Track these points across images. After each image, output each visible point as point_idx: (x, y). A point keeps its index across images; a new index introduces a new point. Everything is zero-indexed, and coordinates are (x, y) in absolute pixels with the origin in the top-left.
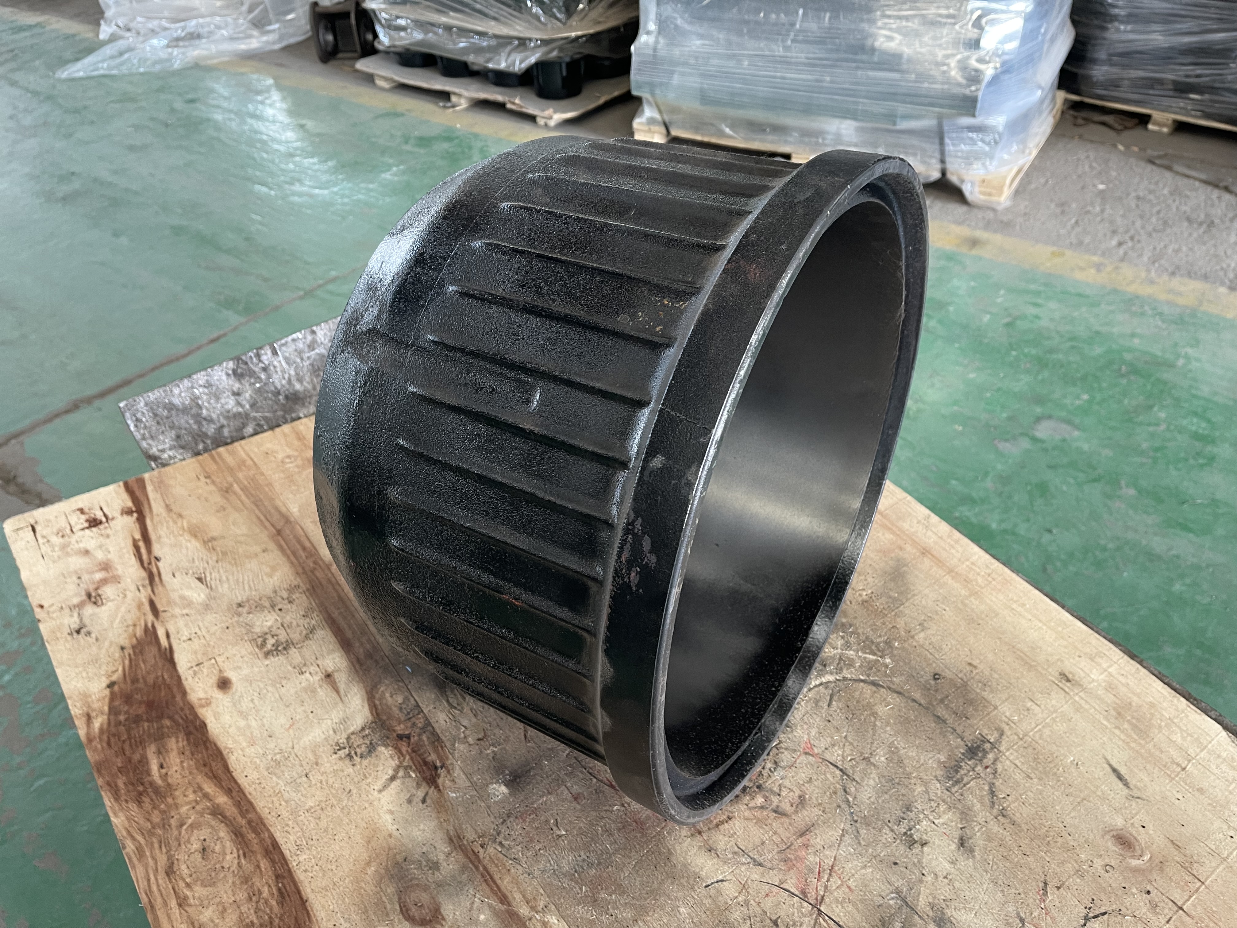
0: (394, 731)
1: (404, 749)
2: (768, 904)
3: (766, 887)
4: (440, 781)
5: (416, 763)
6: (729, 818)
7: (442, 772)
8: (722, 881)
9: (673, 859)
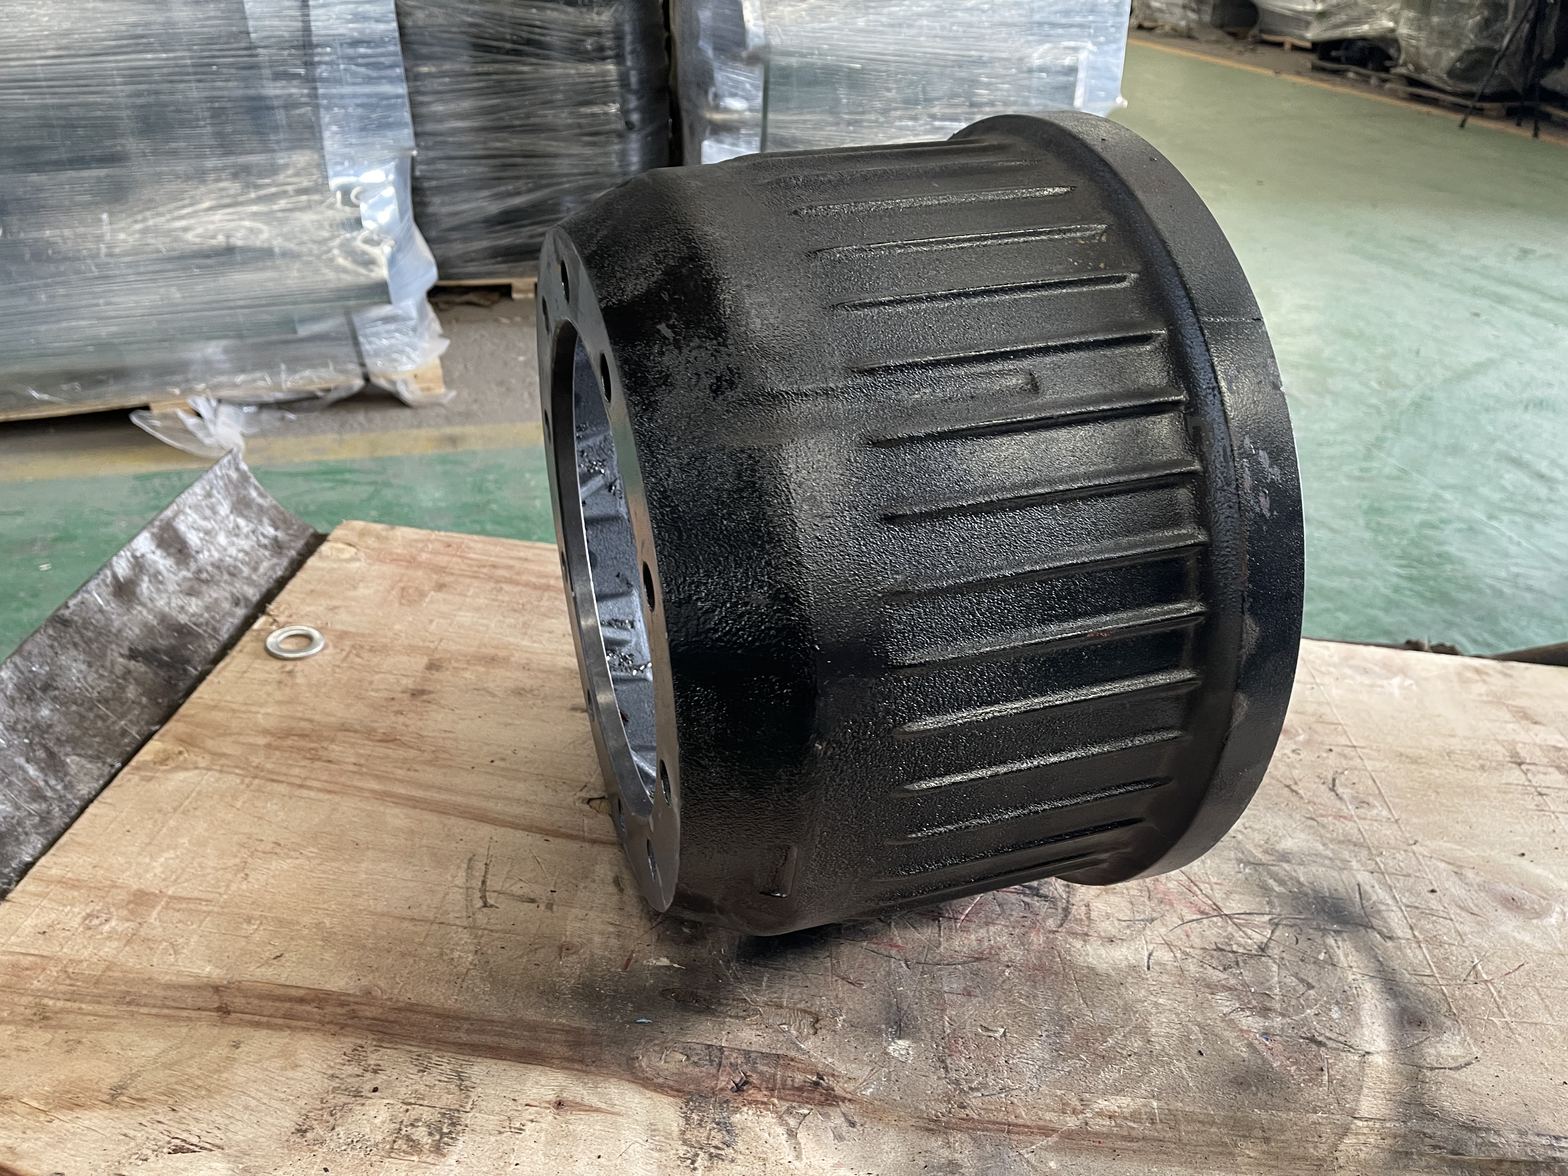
0: (722, 1089)
1: (760, 1097)
2: (1197, 942)
3: (1178, 931)
4: (838, 1091)
5: (792, 1098)
6: (1087, 906)
7: (828, 1081)
8: (1150, 955)
9: (1100, 971)
